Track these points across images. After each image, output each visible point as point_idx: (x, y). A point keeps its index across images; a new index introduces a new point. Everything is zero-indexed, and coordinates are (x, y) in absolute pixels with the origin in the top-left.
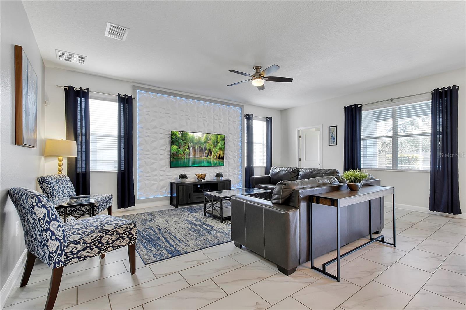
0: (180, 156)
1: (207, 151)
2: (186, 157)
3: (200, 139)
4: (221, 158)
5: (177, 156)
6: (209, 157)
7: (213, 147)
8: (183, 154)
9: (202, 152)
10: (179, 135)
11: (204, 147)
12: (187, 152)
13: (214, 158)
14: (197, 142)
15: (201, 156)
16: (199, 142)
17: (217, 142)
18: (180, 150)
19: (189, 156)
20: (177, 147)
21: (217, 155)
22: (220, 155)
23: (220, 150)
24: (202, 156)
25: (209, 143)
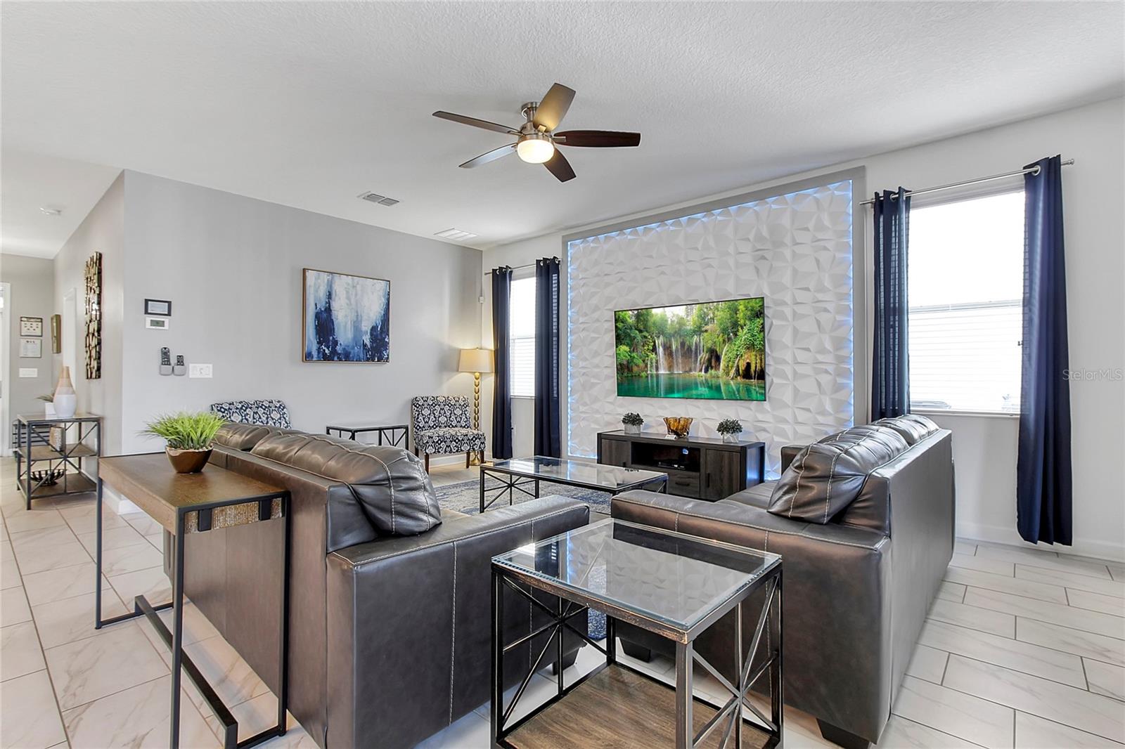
0: (635, 369)
1: (704, 356)
2: (649, 372)
3: (681, 322)
4: (755, 375)
5: (630, 370)
6: (712, 372)
7: (724, 340)
8: (642, 365)
9: (691, 358)
10: (630, 318)
11: (696, 343)
12: (652, 359)
13: (727, 374)
14: (674, 331)
15: (687, 369)
16: (679, 332)
17: (735, 325)
18: (634, 354)
19: (657, 369)
20: (627, 349)
21: (738, 366)
22: (749, 365)
23: (748, 348)
24: (690, 370)
25: (709, 331)
